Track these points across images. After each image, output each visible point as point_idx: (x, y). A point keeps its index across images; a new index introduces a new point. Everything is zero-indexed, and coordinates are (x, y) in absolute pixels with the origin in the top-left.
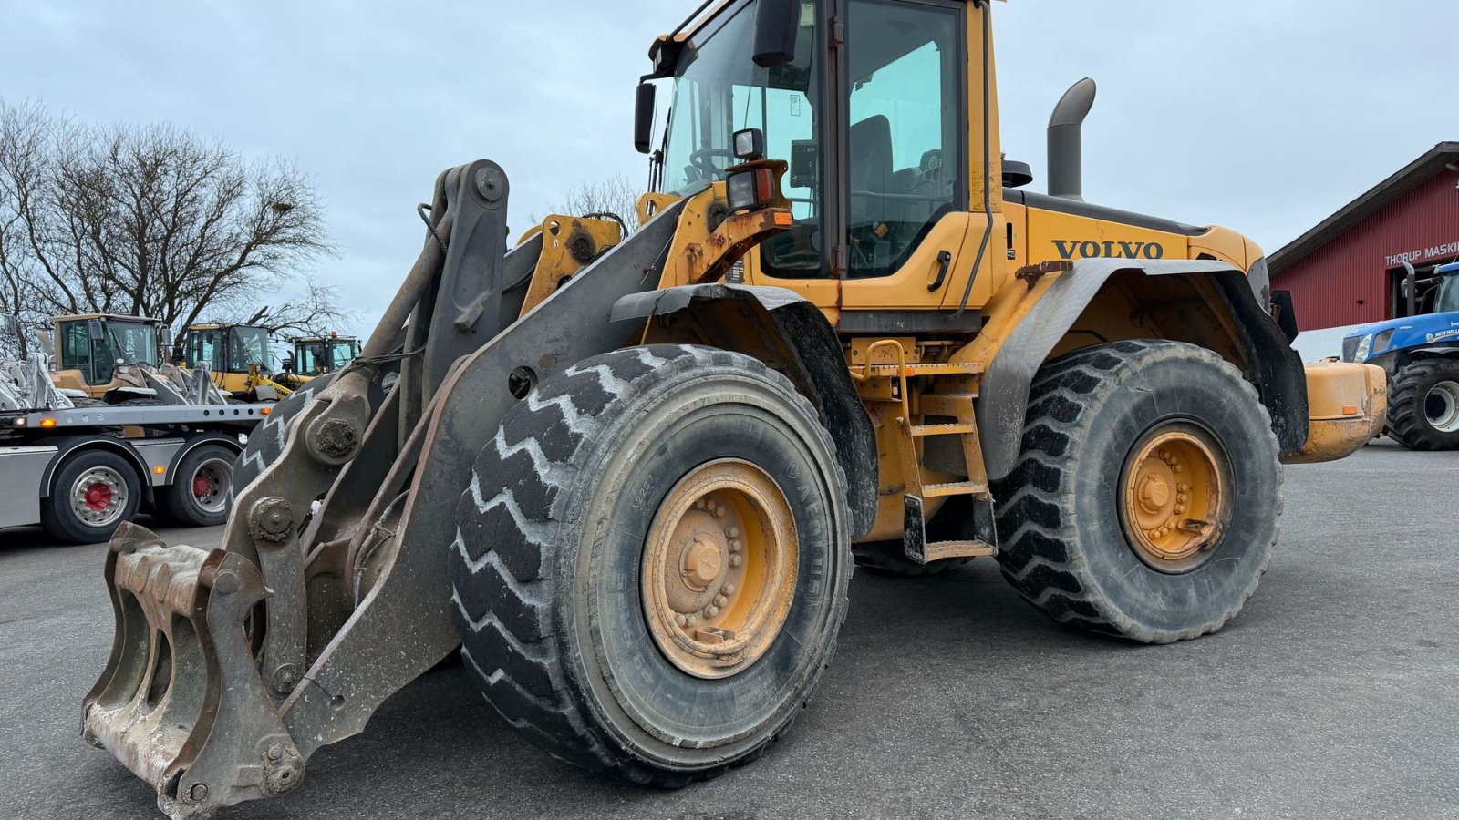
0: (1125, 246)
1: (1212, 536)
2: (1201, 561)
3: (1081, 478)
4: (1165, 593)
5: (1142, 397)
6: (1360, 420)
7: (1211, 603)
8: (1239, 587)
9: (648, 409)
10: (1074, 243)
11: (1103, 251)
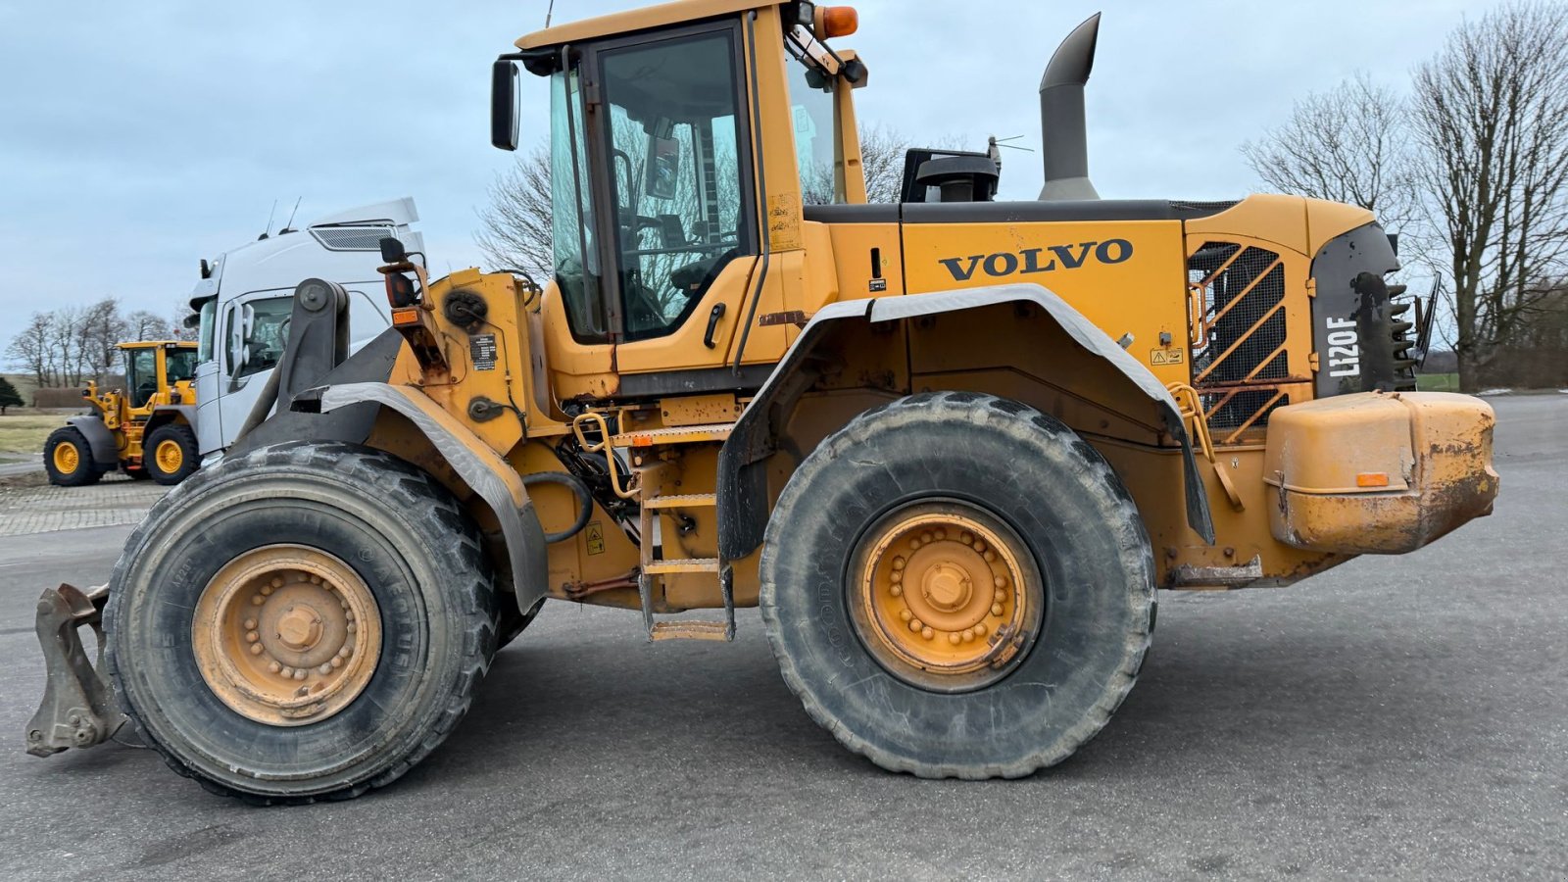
0: (1063, 253)
2: (986, 681)
3: (783, 566)
4: (915, 714)
5: (870, 471)
6: (1399, 496)
7: (996, 739)
8: (1057, 726)
9: (186, 506)
10: (975, 259)
11: (1022, 264)
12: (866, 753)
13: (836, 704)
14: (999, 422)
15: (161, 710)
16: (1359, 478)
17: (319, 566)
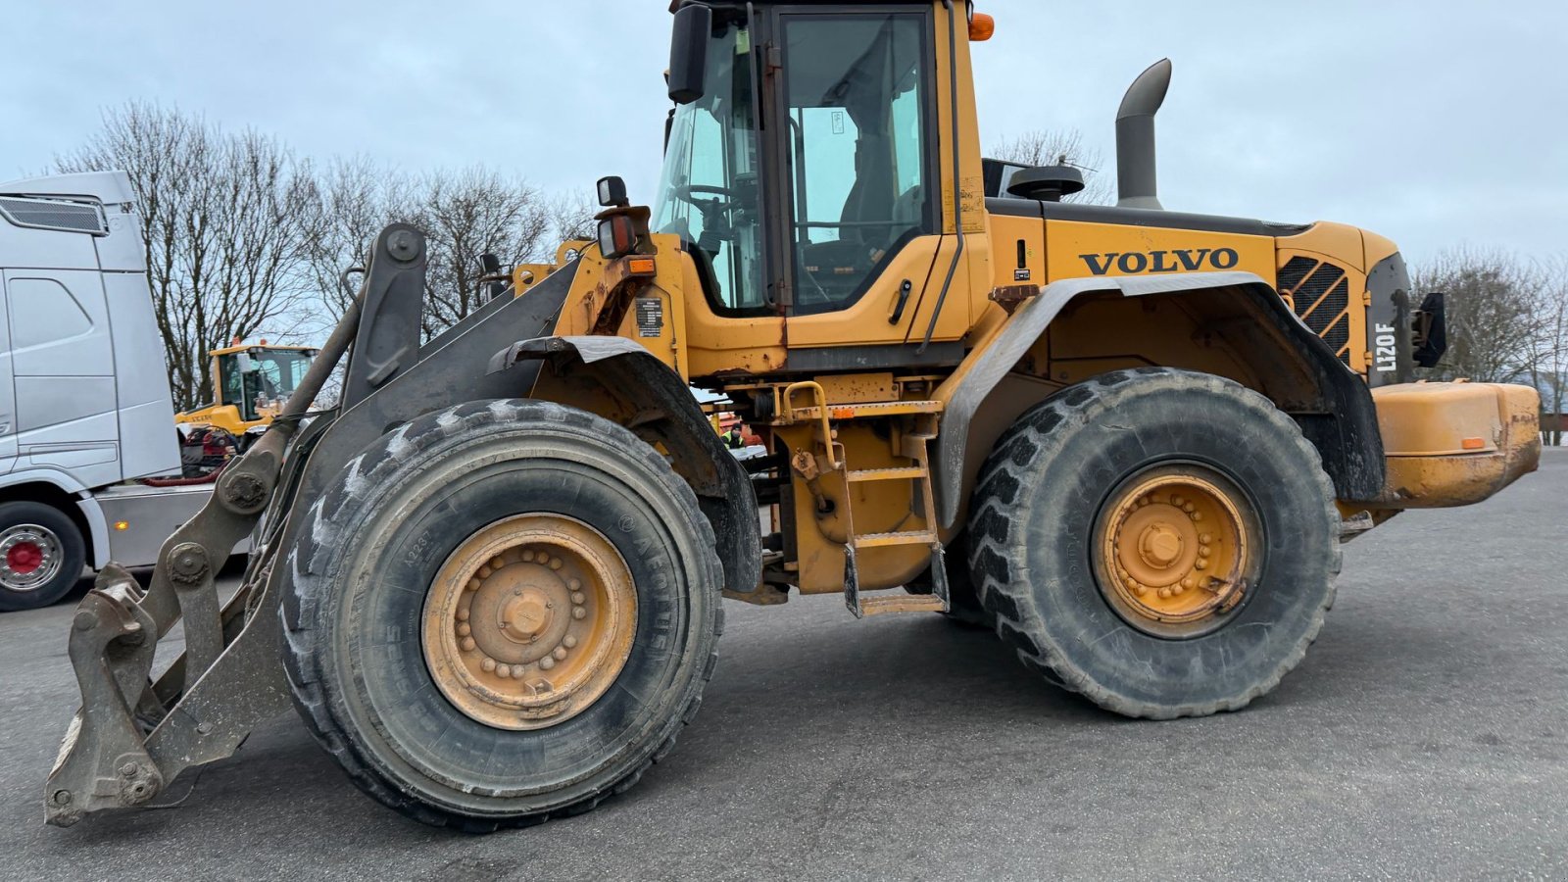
0: (1184, 256)
1: (1228, 596)
2: (1216, 625)
3: (1034, 529)
4: (1157, 661)
5: (1120, 436)
6: (1491, 455)
7: (1227, 676)
8: (1273, 659)
9: (424, 467)
10: (1111, 256)
11: (1150, 264)
12: (1110, 702)
13: (1084, 658)
14: (1233, 391)
15: (381, 723)
16: (1464, 442)
17: (571, 539)
